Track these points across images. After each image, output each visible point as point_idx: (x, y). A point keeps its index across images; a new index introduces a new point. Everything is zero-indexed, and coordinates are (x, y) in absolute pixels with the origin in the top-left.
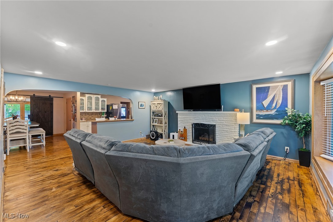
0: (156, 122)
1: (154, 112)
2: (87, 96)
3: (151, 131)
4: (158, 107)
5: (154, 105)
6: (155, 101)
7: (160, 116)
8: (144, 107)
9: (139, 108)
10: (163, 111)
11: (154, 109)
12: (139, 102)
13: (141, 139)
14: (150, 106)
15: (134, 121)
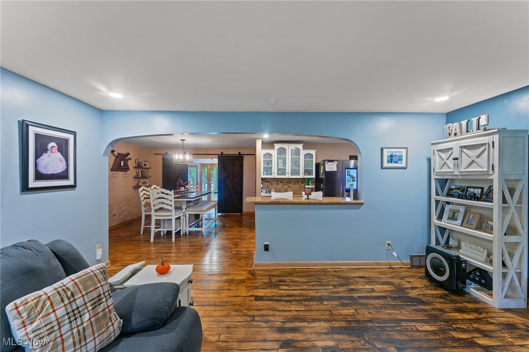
0: (453, 217)
1: (447, 180)
2: (277, 146)
3: (429, 250)
4: (465, 161)
5: (444, 156)
6: (453, 138)
7: (474, 197)
8: (404, 165)
9: (382, 168)
10: (495, 177)
11: (445, 167)
12: (382, 149)
13: (390, 264)
14: (429, 160)
15: (363, 206)
